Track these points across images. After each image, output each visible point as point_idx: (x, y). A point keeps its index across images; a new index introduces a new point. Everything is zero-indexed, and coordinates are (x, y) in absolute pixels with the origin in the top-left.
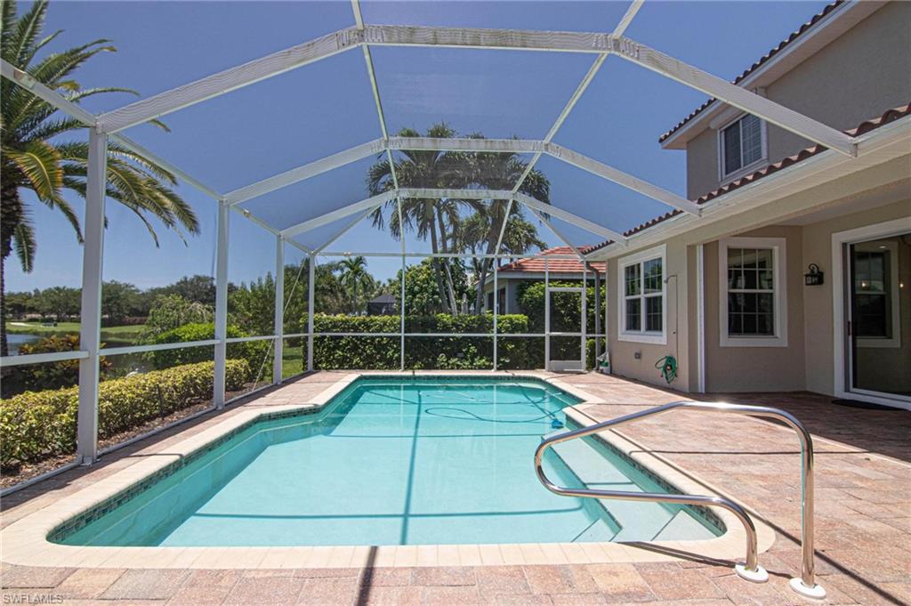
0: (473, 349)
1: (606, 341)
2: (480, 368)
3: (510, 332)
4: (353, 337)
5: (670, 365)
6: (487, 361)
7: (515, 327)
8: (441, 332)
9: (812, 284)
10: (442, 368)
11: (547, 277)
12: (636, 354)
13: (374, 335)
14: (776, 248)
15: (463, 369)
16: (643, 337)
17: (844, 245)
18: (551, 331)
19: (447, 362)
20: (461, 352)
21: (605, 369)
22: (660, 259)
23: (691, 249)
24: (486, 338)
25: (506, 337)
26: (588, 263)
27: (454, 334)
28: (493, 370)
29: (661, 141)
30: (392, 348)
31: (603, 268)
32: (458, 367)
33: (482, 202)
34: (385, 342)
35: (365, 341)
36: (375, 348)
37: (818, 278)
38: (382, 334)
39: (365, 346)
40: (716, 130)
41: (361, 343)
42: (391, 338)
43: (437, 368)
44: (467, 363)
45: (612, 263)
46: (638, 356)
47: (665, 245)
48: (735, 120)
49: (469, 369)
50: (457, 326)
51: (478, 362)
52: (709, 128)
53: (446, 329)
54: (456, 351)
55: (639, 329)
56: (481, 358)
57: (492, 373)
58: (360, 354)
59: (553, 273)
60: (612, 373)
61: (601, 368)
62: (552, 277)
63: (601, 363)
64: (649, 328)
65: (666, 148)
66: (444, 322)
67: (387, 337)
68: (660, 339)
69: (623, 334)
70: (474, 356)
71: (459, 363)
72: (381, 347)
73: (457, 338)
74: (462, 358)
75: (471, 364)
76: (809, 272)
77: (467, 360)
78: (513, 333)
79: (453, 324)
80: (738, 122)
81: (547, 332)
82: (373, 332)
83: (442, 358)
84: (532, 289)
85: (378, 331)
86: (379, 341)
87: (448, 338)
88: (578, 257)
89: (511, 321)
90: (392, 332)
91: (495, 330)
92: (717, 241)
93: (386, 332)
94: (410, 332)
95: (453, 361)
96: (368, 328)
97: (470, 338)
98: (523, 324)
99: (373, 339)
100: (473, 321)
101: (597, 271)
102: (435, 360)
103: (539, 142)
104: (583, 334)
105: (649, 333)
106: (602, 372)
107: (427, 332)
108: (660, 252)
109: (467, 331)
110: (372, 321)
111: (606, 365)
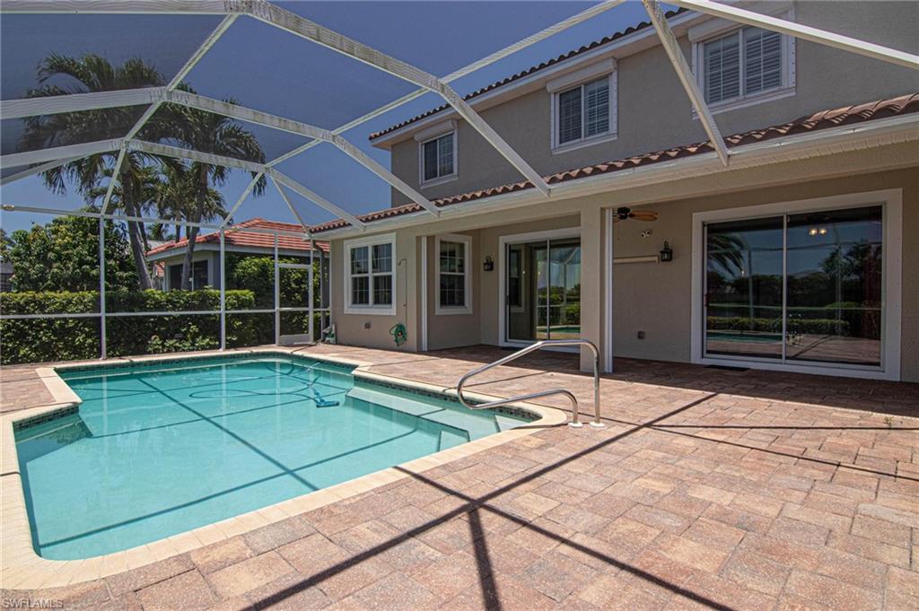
0: (194, 328)
1: (331, 314)
2: (203, 348)
3: (236, 309)
4: (17, 320)
5: (401, 331)
6: (211, 340)
7: (243, 304)
8: (151, 310)
9: (488, 270)
10: (156, 352)
11: (276, 253)
12: (366, 324)
13: (53, 316)
14: (467, 243)
15: (184, 350)
16: (371, 310)
17: (506, 245)
18: (281, 306)
19: (162, 344)
20: (180, 332)
21: (332, 340)
22: (390, 245)
23: (419, 239)
24: (210, 315)
25: (232, 314)
26: (314, 242)
27: (169, 313)
28: (221, 350)
29: (371, 138)
30: (83, 332)
31: (327, 248)
32: (177, 350)
33: (179, 162)
34: (71, 325)
35: (38, 325)
36: (55, 333)
37: (490, 266)
38: (66, 315)
39: (38, 332)
40: (417, 142)
41: (31, 328)
42: (80, 319)
43: (150, 353)
44: (188, 344)
45: (337, 244)
46: (368, 326)
47: (395, 233)
48: (434, 139)
49: (190, 350)
50: (173, 304)
51: (200, 342)
52: (413, 138)
53: (158, 306)
54: (173, 331)
55: (367, 302)
56: (204, 338)
57: (221, 352)
58: (28, 343)
59: (284, 249)
60: (337, 343)
61: (327, 339)
62: (282, 254)
63: (326, 335)
64: (377, 301)
65: (374, 146)
66: (154, 299)
67: (74, 319)
68: (391, 311)
69: (349, 308)
70: (195, 335)
71: (177, 344)
72: (63, 332)
73: (174, 317)
74: (181, 339)
75: (193, 345)
76: (485, 261)
77: (187, 340)
78: (240, 309)
79: (168, 301)
80: (435, 141)
81: (277, 308)
82: (49, 313)
83: (155, 340)
84: (244, 263)
85: (60, 311)
86: (60, 325)
87: (161, 318)
88: (306, 236)
89: (238, 298)
90: (82, 312)
91: (223, 307)
92: (434, 236)
93: (74, 312)
94: (113, 312)
95: (169, 343)
96: (42, 307)
97: (188, 316)
98: (250, 301)
99: (50, 322)
100: (193, 297)
101: (322, 250)
102: (145, 343)
103: (328, 132)
104: (311, 308)
105: (376, 306)
106: (329, 343)
107: (133, 311)
108: (391, 239)
109: (186, 308)
110: (47, 298)
111: (333, 336)
